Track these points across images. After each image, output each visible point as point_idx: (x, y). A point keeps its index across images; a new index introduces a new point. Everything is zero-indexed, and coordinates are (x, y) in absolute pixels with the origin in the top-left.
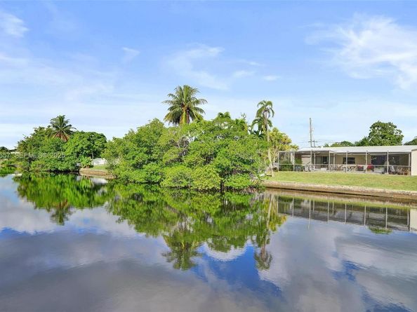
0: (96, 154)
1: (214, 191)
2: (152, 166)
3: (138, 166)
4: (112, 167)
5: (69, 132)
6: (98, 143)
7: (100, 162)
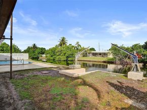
0: (43, 53)
2: (55, 56)
3: (52, 56)
4: (46, 57)
5: (36, 48)
6: (44, 50)
7: (44, 55)
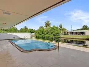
1: (53, 38)
3: (41, 35)
